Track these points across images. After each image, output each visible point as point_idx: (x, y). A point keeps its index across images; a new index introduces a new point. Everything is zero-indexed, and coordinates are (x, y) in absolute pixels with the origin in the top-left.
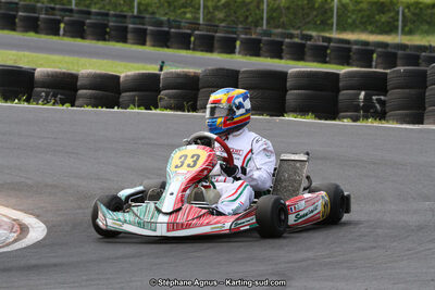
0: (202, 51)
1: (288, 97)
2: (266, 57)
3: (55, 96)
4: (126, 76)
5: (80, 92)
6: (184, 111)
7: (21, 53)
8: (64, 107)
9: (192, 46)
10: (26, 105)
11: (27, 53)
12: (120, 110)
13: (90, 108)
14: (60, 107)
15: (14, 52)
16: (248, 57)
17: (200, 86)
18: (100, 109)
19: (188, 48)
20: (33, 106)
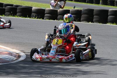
0: (90, 3)
1: (108, 18)
2: (109, 5)
3: (38, 16)
4: (60, 10)
5: (46, 15)
6: (76, 21)
7: (34, 3)
8: (40, 20)
9: (86, 2)
10: (29, 18)
11: (36, 3)
12: (57, 21)
13: (48, 20)
14: (39, 19)
15: (32, 2)
16: (104, 5)
17: (82, 14)
18: (51, 20)
19: (85, 2)
20: (31, 19)
